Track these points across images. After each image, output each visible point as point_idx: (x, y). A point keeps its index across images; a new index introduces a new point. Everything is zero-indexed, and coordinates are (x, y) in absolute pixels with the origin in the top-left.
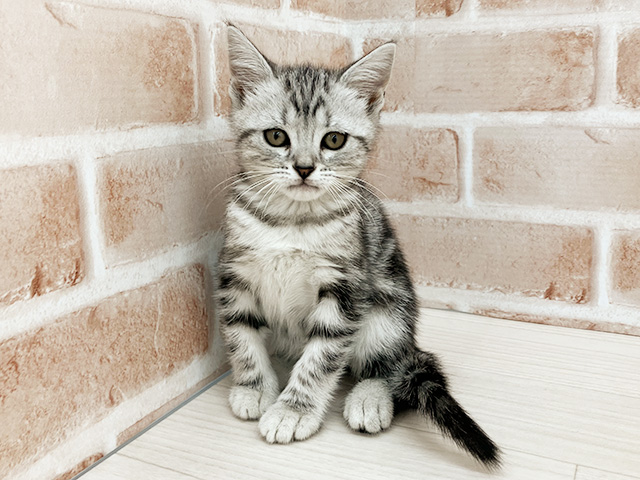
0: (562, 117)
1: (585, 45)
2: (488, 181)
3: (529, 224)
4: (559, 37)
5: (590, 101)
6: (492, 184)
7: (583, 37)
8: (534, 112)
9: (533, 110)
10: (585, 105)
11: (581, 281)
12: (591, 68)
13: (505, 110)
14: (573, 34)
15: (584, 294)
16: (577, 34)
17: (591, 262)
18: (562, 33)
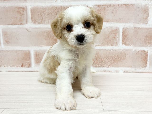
0: (21, 26)
1: (24, 10)
2: (6, 41)
3: (16, 51)
4: (18, 8)
5: (26, 22)
6: (7, 42)
7: (23, 8)
8: (15, 25)
9: (14, 24)
10: (25, 23)
11: (28, 62)
12: (26, 15)
13: (8, 25)
14: (21, 7)
15: (29, 65)
16: (22, 7)
17: (30, 58)
18: (19, 7)
